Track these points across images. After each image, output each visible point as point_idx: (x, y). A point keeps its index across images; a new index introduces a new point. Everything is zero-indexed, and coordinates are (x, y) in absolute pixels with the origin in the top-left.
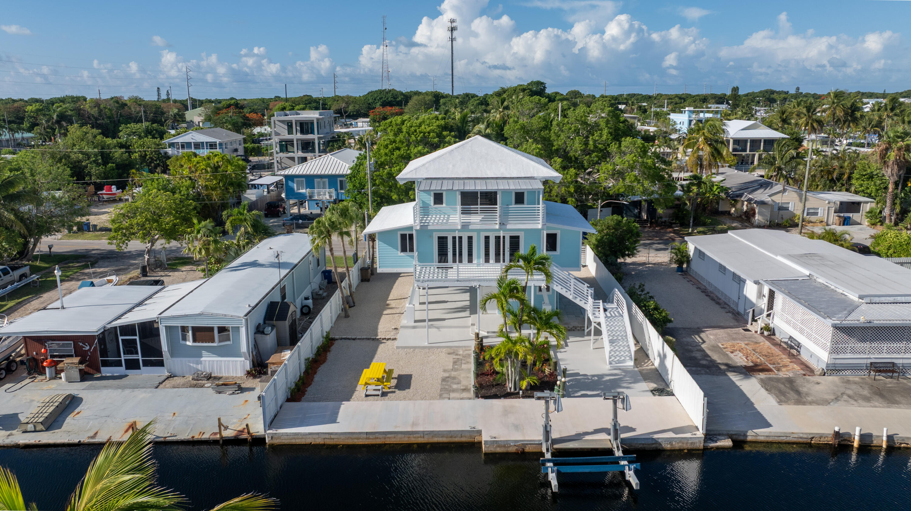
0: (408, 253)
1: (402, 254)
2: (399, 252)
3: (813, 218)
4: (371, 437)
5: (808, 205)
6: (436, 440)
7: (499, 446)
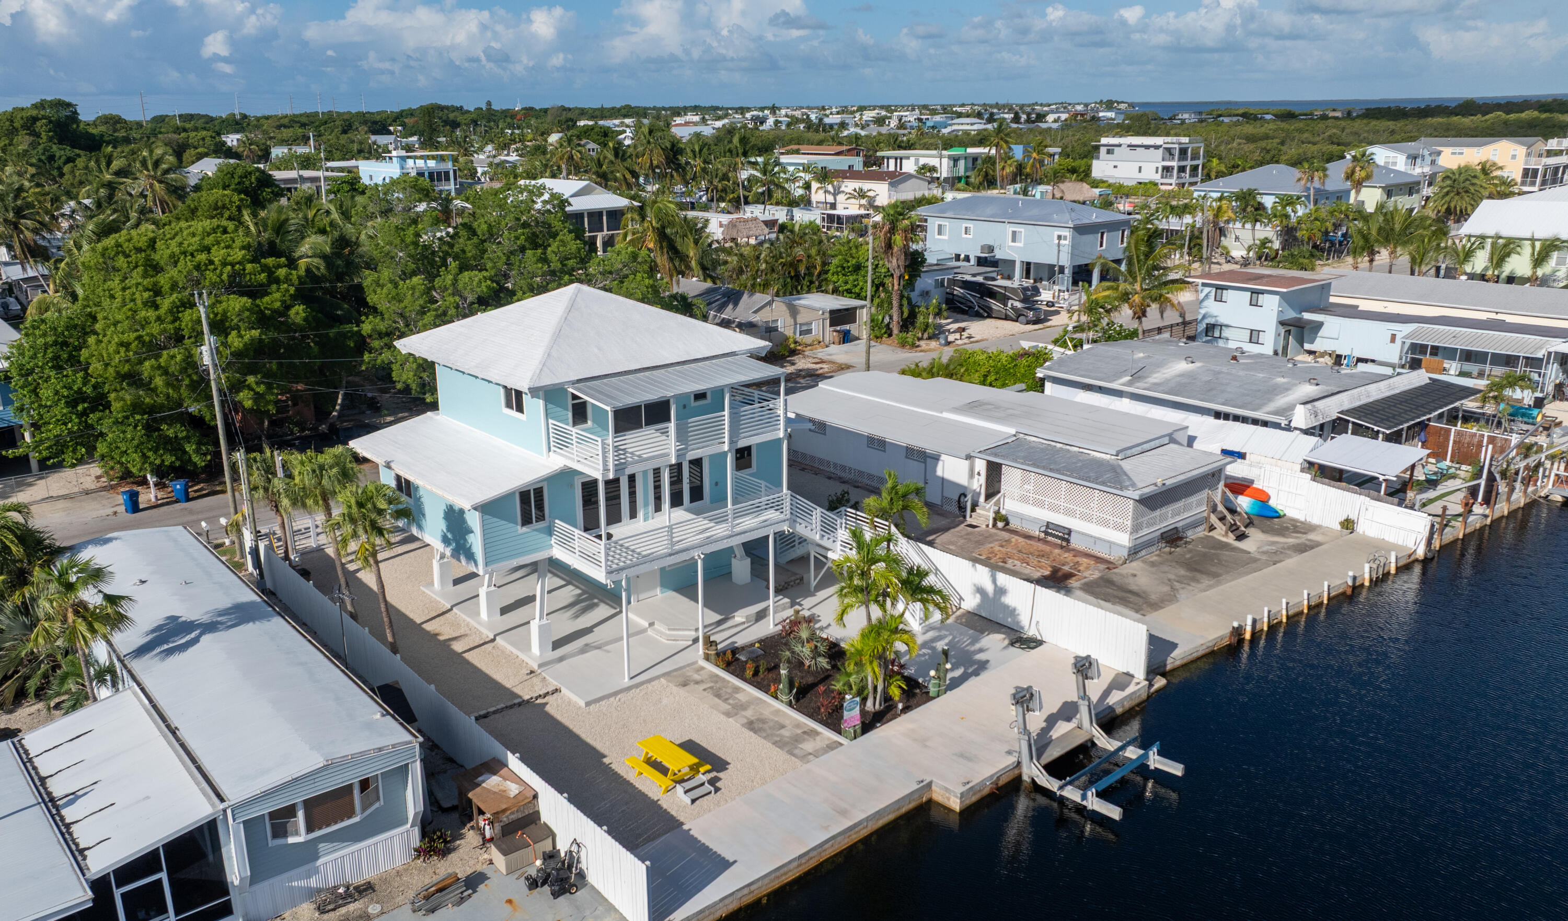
0: (536, 525)
1: (525, 529)
2: (519, 527)
3: (807, 339)
4: (803, 861)
5: (800, 319)
6: (881, 823)
7: (974, 794)
